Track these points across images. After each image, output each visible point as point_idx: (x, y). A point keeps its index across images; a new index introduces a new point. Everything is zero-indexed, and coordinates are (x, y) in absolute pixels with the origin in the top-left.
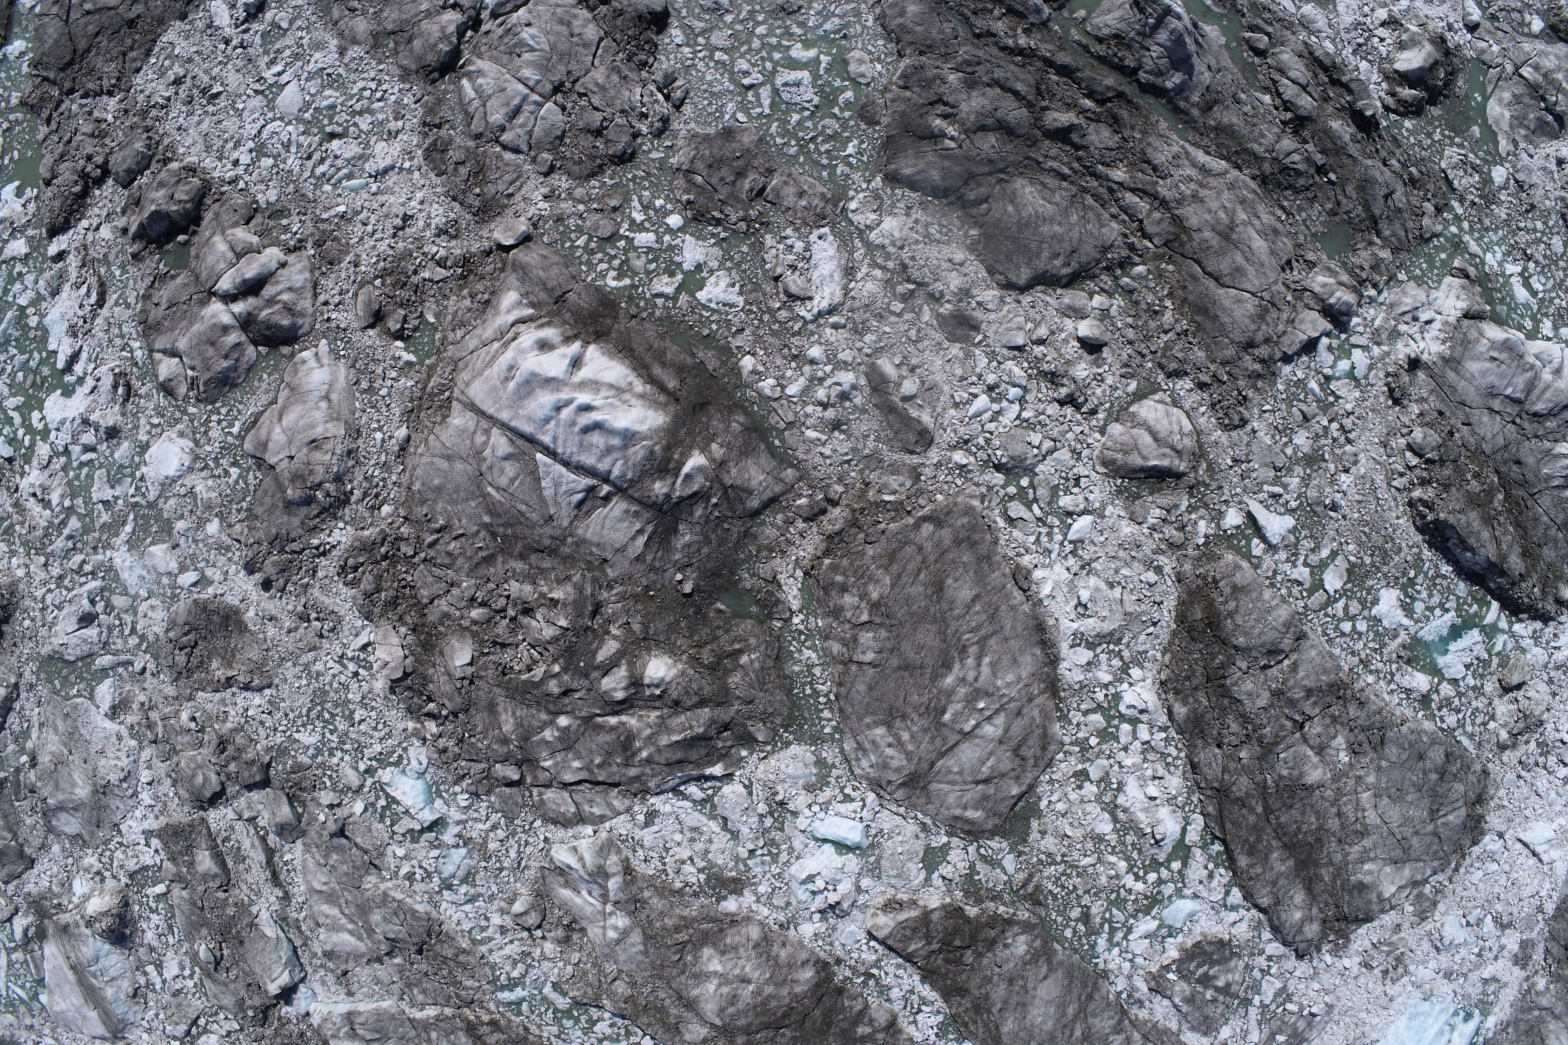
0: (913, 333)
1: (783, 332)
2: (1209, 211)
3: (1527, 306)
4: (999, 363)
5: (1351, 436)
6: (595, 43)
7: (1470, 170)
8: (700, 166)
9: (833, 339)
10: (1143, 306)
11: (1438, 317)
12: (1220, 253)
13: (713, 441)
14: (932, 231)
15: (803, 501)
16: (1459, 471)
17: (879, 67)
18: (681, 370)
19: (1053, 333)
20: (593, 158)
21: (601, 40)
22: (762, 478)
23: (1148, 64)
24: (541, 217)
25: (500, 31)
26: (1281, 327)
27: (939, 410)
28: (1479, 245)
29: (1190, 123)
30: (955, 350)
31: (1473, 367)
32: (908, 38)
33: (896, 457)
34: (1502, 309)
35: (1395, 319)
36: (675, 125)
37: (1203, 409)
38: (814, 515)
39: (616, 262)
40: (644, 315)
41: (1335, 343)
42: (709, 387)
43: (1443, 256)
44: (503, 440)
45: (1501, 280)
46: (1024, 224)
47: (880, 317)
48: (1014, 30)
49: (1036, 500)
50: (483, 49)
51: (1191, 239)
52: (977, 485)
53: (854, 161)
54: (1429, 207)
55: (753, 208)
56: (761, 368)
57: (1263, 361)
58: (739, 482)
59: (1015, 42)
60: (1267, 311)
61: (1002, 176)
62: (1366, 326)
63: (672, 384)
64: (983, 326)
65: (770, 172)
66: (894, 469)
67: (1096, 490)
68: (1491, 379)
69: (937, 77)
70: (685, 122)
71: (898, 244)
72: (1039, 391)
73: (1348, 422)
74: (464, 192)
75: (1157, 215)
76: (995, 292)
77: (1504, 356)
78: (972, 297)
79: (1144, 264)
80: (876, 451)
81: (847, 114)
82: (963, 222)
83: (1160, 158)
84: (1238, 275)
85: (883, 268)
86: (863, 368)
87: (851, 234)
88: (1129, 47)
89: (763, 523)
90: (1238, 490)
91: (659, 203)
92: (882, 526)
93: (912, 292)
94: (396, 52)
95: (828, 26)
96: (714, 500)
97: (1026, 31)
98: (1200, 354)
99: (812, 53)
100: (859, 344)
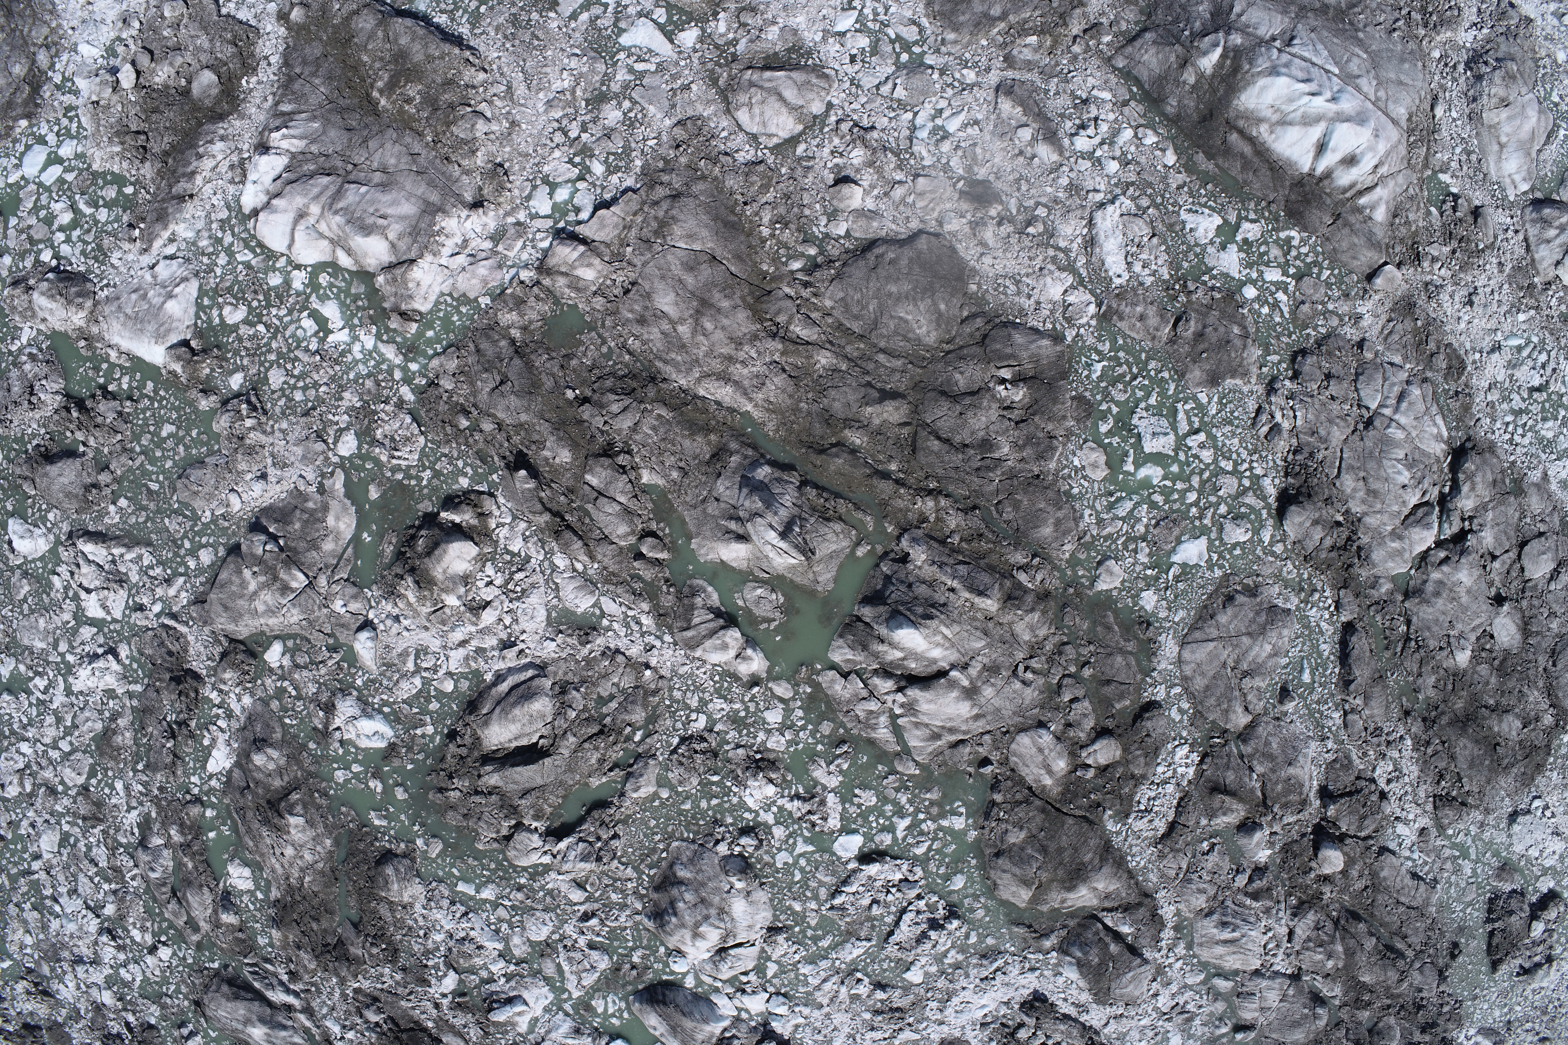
0: (1024, 187)
1: (1143, 186)
2: (723, 328)
3: (323, 299)
4: (938, 160)
5: (556, 125)
6: (1343, 471)
7: (387, 442)
8: (1238, 342)
9: (1098, 179)
10: (793, 227)
11: (443, 261)
12: (710, 285)
13: (1193, 87)
14: (1013, 288)
15: (1107, 39)
16: (431, 101)
17: (1076, 462)
18: (1227, 151)
19: (886, 194)
20: (1330, 354)
21: (1338, 476)
22: (1146, 57)
23: (791, 490)
24: (1362, 298)
25: (1426, 484)
26: (639, 219)
27: (993, 117)
28: (381, 355)
29: (739, 435)
30: (982, 173)
31: (408, 208)
32: (1051, 494)
33: (1028, 76)
34: (358, 288)
35: (497, 253)
36: (1260, 389)
37: (724, 134)
38: (1093, 29)
39: (1294, 253)
40: (1263, 204)
41: (571, 217)
42: (1200, 136)
43: (430, 334)
44: (1365, 89)
45: (356, 321)
46: (929, 290)
47: (1056, 201)
48: (938, 519)
49: (893, 42)
50: (1435, 468)
51: (743, 298)
52: (949, 54)
53: (1095, 357)
54: (447, 384)
55: (1183, 305)
56: (1158, 153)
57: (662, 183)
58: (1167, 49)
59: (937, 503)
60: (657, 233)
61: (946, 347)
62: (533, 240)
63: (1234, 137)
64: (957, 196)
65: (1172, 341)
66: (1029, 66)
67: (833, 54)
68: (386, 198)
69: (1021, 448)
70: (1252, 392)
71: (1045, 272)
72: (897, 139)
73: (559, 138)
74: (1429, 324)
75: (781, 319)
76: (947, 228)
77: (370, 221)
78: (970, 222)
79: (792, 272)
80: (1047, 81)
81: (1104, 407)
82: (983, 298)
83: (779, 380)
84: (691, 263)
85: (1058, 248)
86: (1067, 154)
87: (1091, 281)
88: (814, 509)
89: (1136, 23)
90: (683, 63)
91: (1265, 310)
92: (1038, 13)
93: (1029, 224)
94: (1502, 472)
95: (1129, 505)
96: (1187, 33)
97: (924, 519)
98: (731, 182)
99: (1143, 473)
100: (1073, 175)
